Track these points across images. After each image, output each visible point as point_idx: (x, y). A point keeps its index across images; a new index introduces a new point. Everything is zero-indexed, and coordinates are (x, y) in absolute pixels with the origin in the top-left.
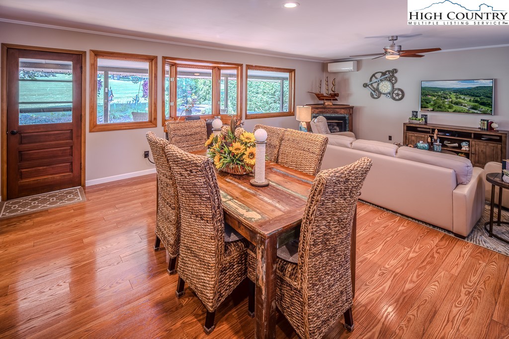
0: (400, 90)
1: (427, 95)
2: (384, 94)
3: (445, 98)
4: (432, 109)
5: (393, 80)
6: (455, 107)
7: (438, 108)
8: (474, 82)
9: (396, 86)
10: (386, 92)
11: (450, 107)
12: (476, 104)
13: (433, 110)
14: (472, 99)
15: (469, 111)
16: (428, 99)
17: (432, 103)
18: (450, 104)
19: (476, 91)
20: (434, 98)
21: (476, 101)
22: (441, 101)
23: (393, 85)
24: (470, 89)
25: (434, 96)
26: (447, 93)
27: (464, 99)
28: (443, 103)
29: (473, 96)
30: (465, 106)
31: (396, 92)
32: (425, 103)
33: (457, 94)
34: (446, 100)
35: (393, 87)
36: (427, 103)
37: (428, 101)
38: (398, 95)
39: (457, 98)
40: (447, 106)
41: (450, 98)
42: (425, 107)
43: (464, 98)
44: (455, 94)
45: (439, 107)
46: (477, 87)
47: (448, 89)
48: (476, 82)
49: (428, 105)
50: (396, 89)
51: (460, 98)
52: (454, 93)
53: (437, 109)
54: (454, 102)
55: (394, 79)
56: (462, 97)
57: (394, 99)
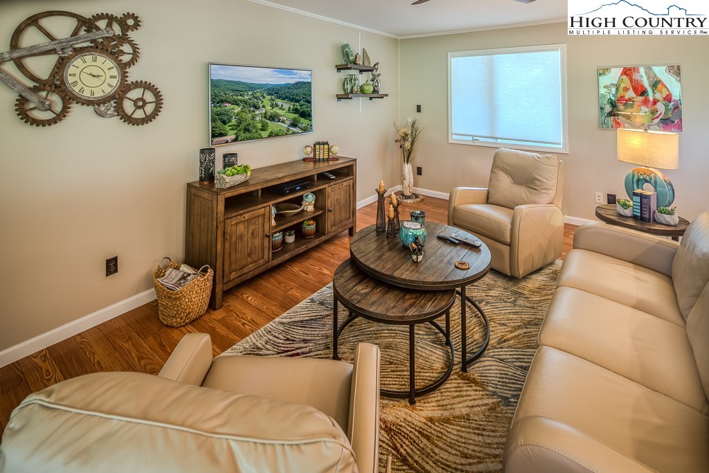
0: (147, 86)
1: (222, 101)
2: (88, 103)
3: (256, 107)
4: (234, 137)
5: (122, 53)
6: (272, 126)
7: (247, 132)
8: (292, 74)
9: (134, 74)
10: (99, 94)
11: (264, 128)
12: (296, 116)
13: (235, 140)
14: (292, 107)
15: (288, 130)
16: (226, 113)
17: (234, 121)
18: (264, 119)
19: (295, 91)
20: (237, 109)
21: (296, 111)
22: (250, 115)
23: (123, 67)
24: (288, 86)
25: (236, 103)
26: (257, 95)
27: (281, 108)
28: (253, 118)
29: (292, 100)
30: (283, 122)
31: (135, 94)
32: (219, 123)
33: (273, 97)
34: (257, 112)
35: (124, 75)
36: (224, 123)
37: (225, 118)
38: (140, 103)
39: (272, 106)
40: (259, 126)
41: (264, 106)
42: (221, 135)
43: (282, 105)
44: (269, 97)
45: (247, 130)
46: (296, 84)
47: (260, 86)
48: (296, 74)
49: (227, 127)
50: (137, 85)
51: (277, 105)
52: (269, 94)
53: (243, 135)
54: (269, 114)
55: (126, 48)
56: (280, 102)
57: (128, 119)
